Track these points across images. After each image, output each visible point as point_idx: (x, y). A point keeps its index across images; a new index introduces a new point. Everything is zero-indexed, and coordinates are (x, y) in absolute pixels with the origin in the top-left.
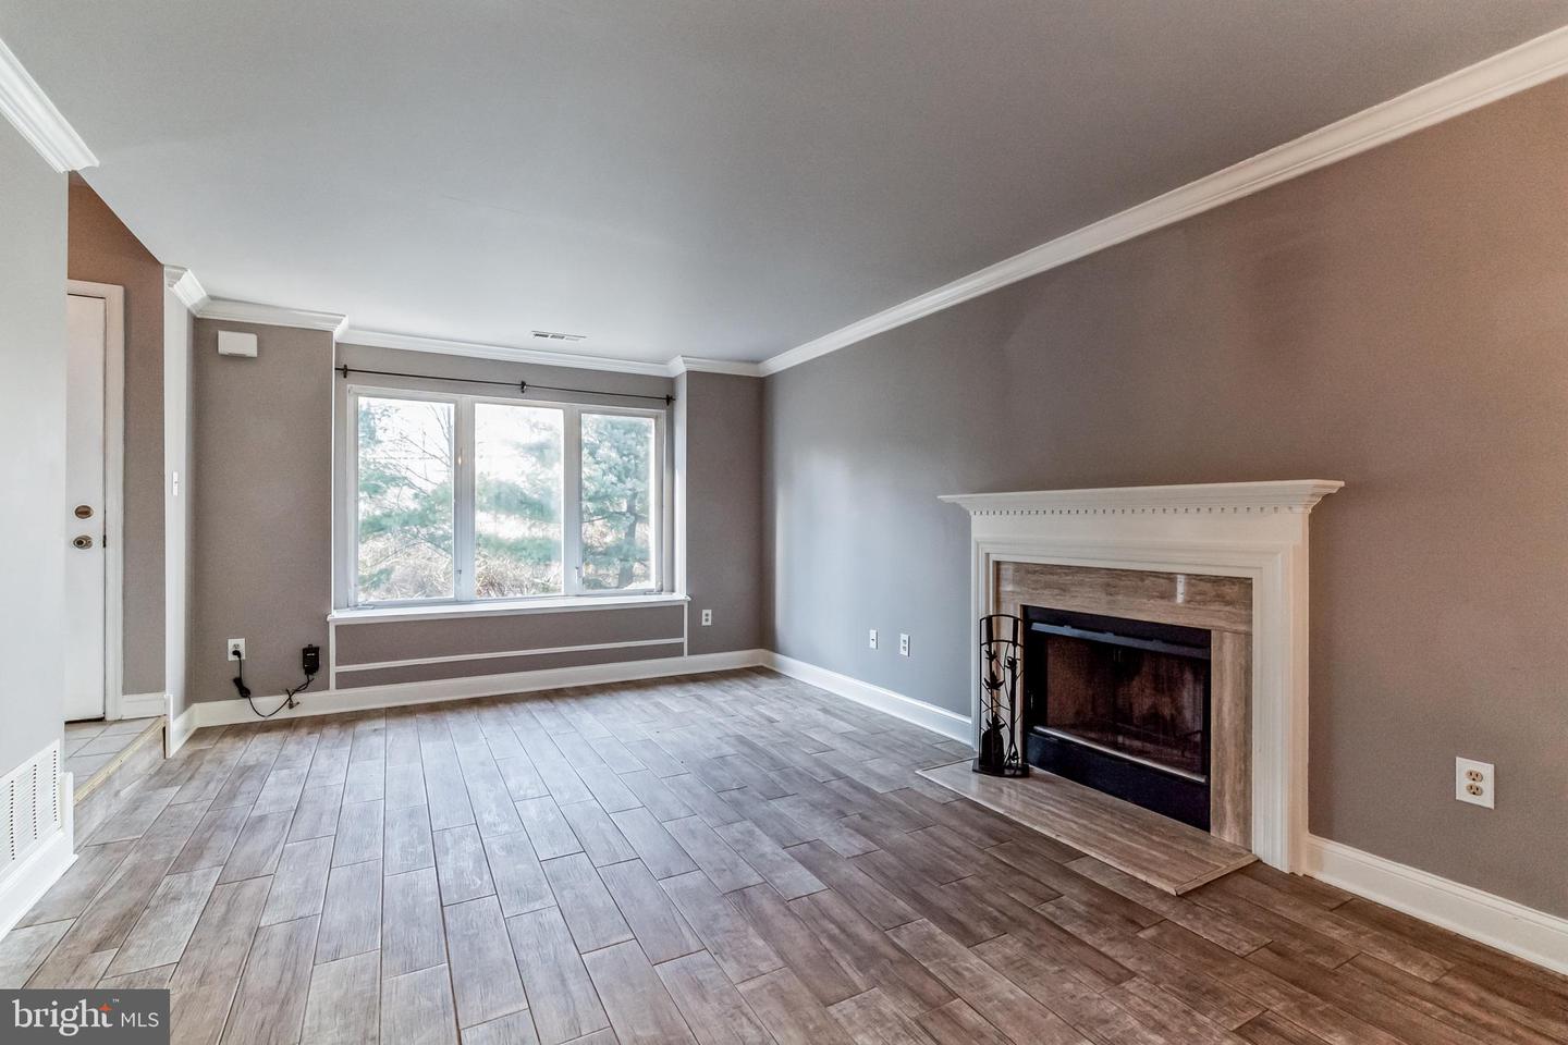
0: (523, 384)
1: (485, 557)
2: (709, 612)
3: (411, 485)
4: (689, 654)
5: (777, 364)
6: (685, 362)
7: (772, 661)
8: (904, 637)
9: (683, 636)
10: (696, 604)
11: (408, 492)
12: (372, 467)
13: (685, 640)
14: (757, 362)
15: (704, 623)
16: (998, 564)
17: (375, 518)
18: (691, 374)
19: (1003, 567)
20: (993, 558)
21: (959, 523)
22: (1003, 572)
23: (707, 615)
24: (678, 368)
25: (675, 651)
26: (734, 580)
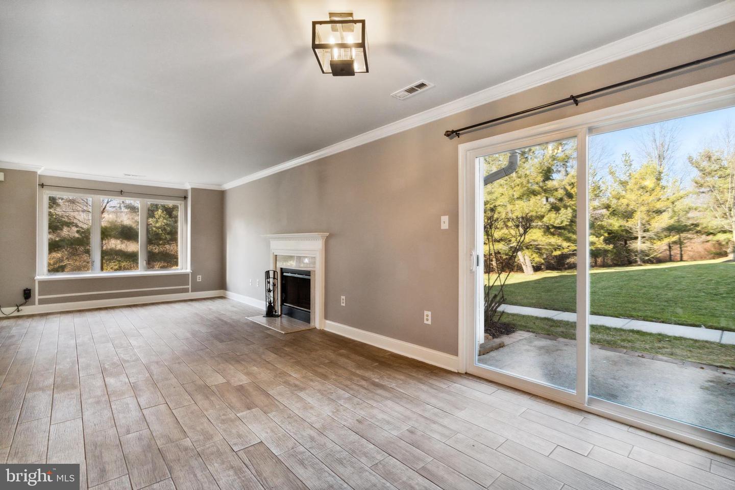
0: (122, 191)
1: (119, 261)
2: (200, 276)
3: (77, 226)
4: (191, 292)
5: (227, 186)
6: (190, 185)
7: (225, 294)
8: (258, 280)
9: (189, 285)
10: (194, 273)
11: (75, 229)
12: (54, 217)
13: (190, 287)
14: (220, 185)
15: (198, 280)
16: (276, 256)
17: (56, 241)
18: (193, 189)
19: (277, 256)
20: (275, 254)
21: (268, 245)
22: (277, 258)
23: (199, 277)
24: (188, 187)
25: (186, 291)
26: (211, 264)
